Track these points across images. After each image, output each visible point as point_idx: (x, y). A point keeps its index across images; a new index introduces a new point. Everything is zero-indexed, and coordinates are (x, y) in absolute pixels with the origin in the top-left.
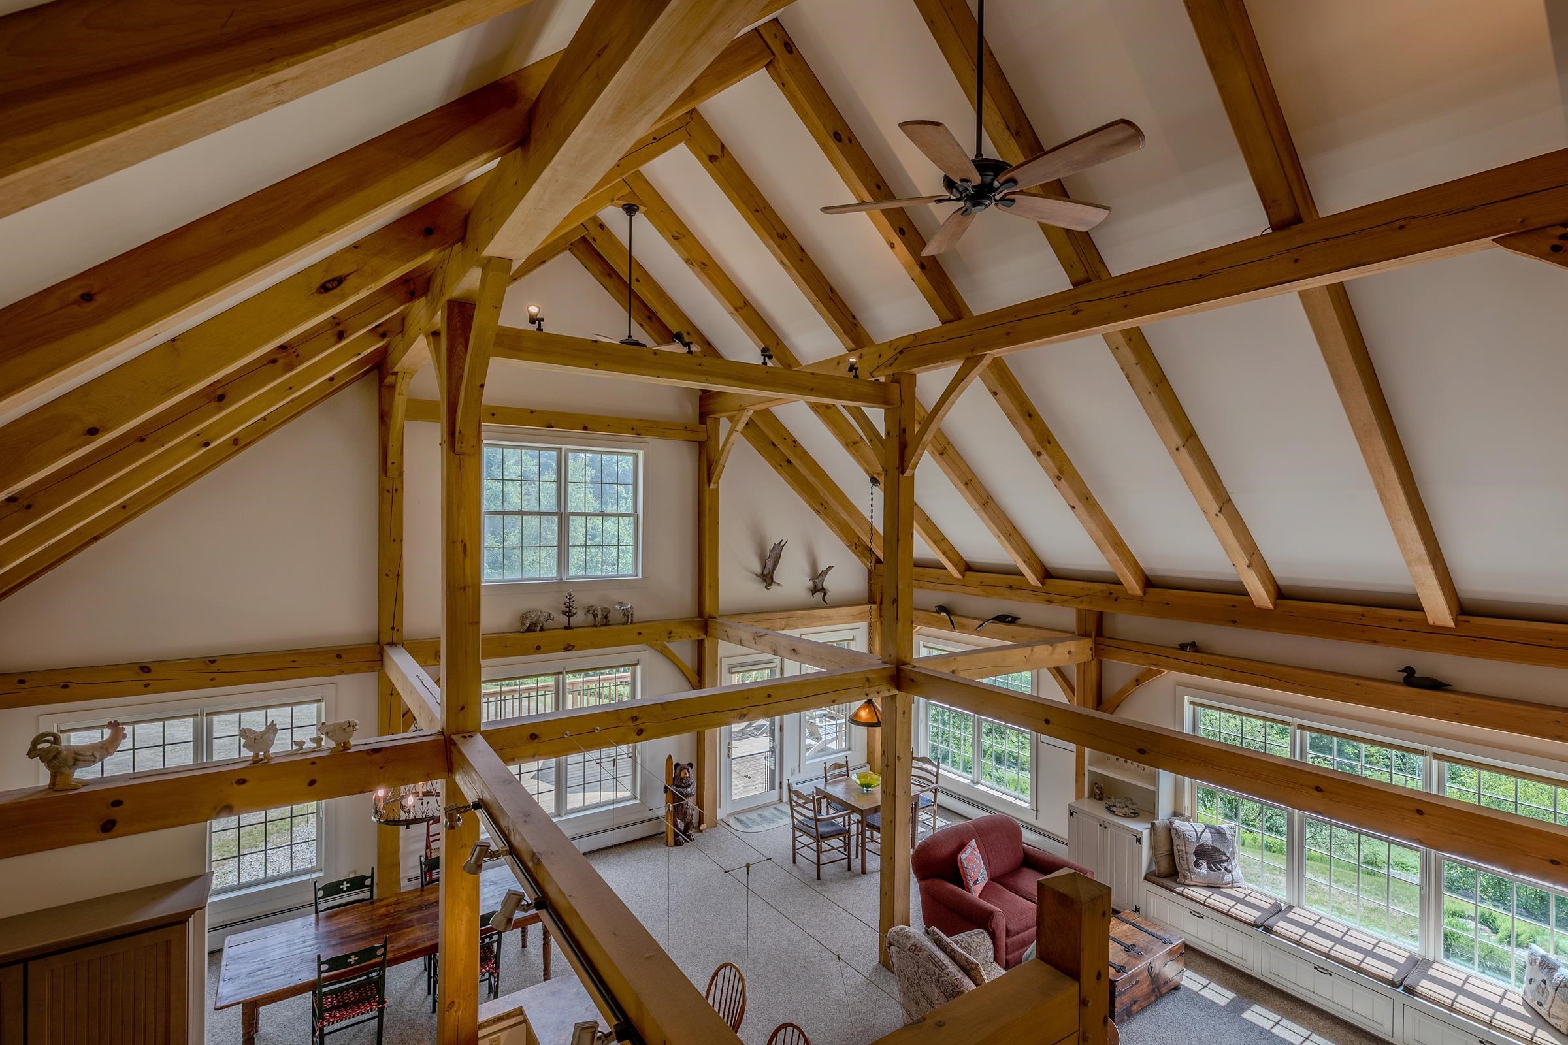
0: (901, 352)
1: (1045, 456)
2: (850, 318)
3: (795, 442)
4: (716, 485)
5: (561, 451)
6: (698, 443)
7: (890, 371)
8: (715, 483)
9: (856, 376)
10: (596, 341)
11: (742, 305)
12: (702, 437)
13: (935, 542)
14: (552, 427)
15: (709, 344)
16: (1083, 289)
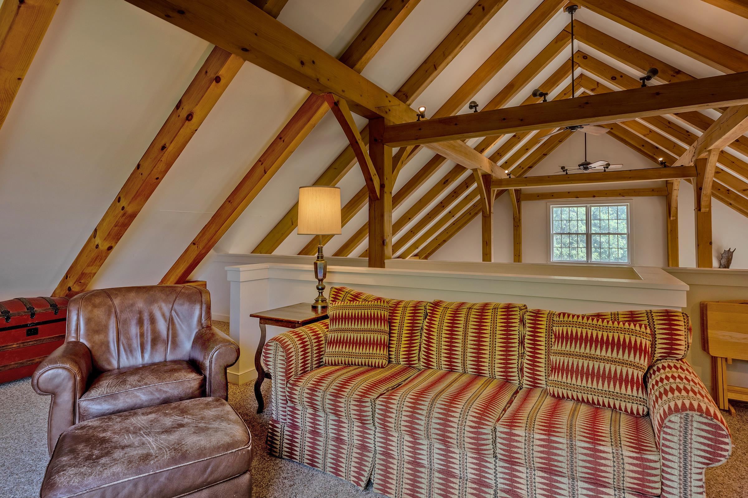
0: (695, 149)
5: (587, 207)
6: (665, 197)
7: (694, 159)
12: (665, 193)
14: (578, 198)
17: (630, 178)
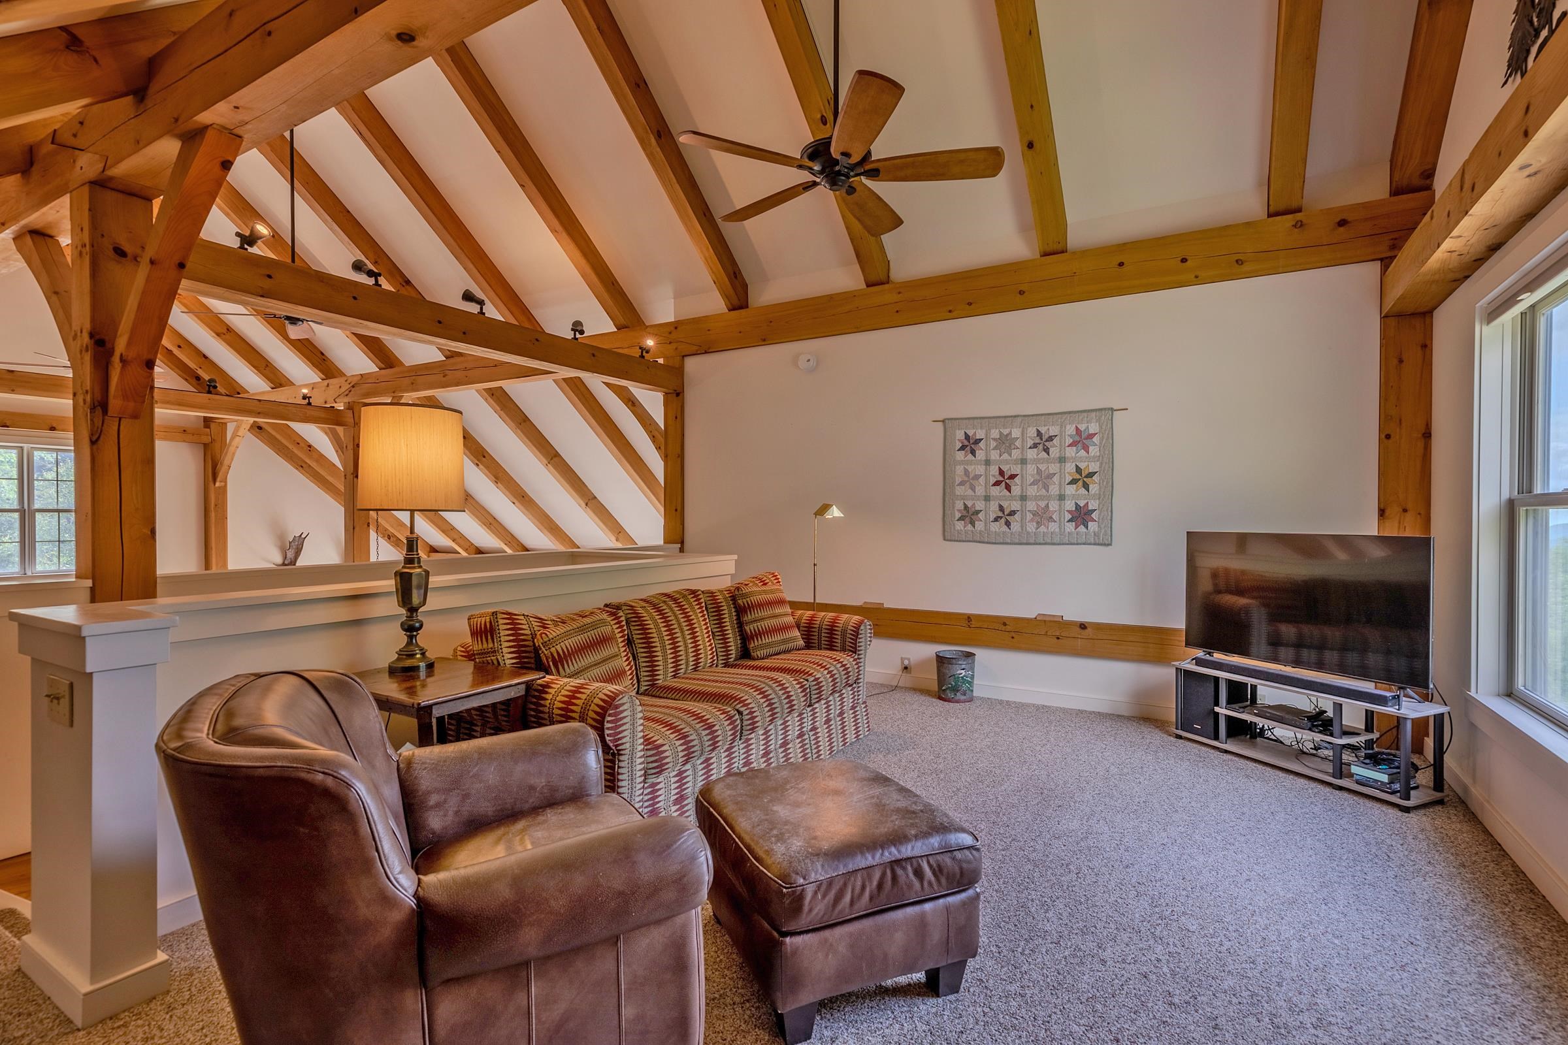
0: (353, 387)
1: (481, 466)
2: (319, 355)
3: (310, 446)
4: (223, 484)
5: (23, 450)
6: (202, 446)
7: (347, 400)
8: (221, 482)
9: (309, 404)
10: (12, 371)
11: (225, 331)
12: (207, 439)
13: (443, 531)
14: (8, 427)
15: (205, 357)
16: (451, 361)
17: (259, 413)
